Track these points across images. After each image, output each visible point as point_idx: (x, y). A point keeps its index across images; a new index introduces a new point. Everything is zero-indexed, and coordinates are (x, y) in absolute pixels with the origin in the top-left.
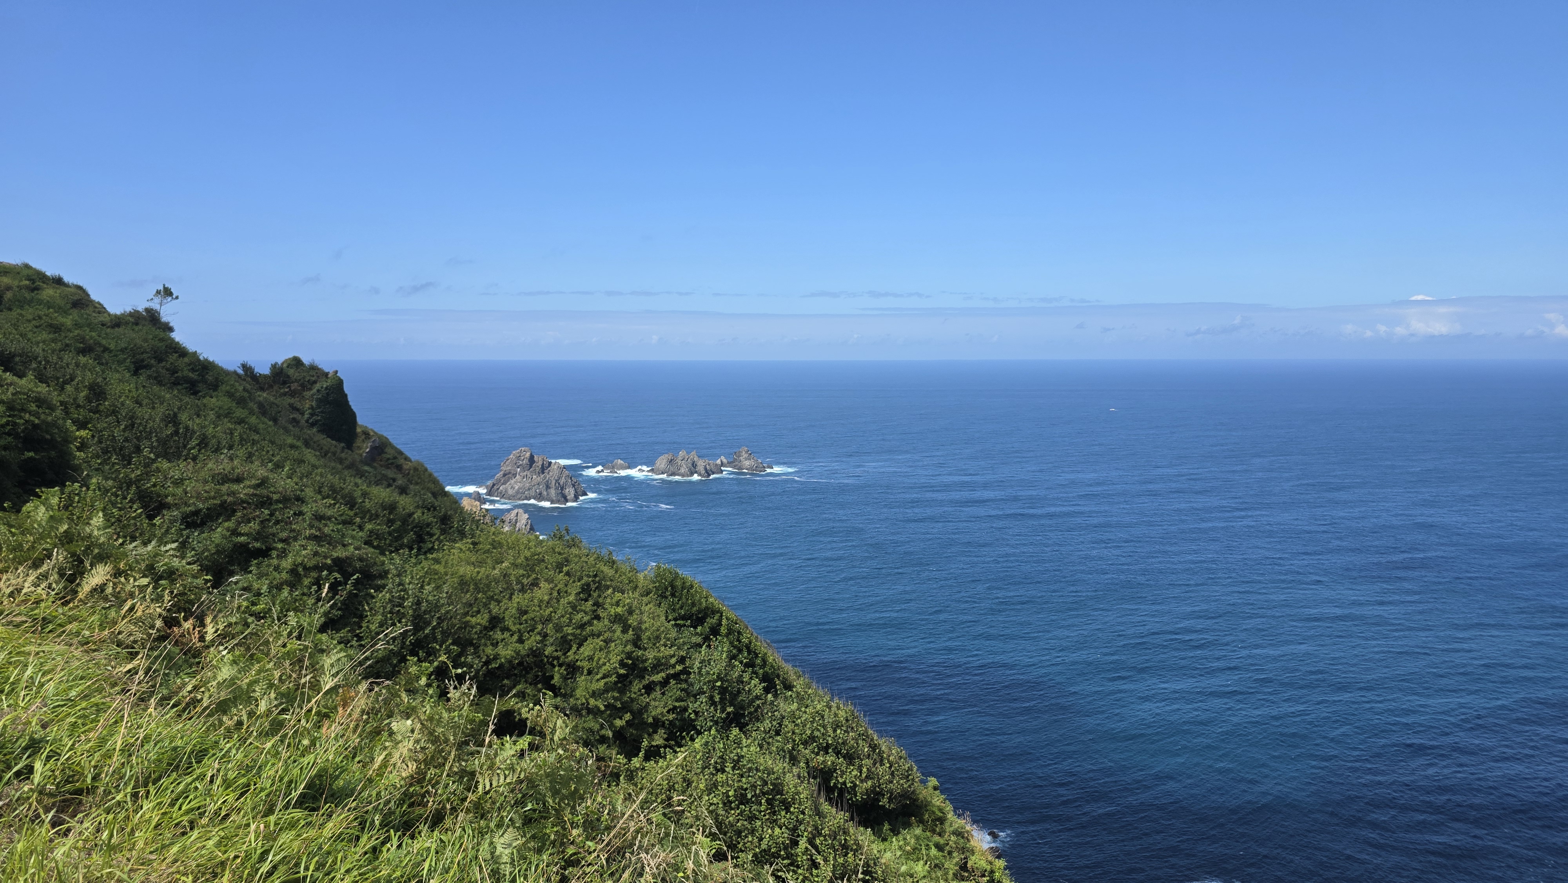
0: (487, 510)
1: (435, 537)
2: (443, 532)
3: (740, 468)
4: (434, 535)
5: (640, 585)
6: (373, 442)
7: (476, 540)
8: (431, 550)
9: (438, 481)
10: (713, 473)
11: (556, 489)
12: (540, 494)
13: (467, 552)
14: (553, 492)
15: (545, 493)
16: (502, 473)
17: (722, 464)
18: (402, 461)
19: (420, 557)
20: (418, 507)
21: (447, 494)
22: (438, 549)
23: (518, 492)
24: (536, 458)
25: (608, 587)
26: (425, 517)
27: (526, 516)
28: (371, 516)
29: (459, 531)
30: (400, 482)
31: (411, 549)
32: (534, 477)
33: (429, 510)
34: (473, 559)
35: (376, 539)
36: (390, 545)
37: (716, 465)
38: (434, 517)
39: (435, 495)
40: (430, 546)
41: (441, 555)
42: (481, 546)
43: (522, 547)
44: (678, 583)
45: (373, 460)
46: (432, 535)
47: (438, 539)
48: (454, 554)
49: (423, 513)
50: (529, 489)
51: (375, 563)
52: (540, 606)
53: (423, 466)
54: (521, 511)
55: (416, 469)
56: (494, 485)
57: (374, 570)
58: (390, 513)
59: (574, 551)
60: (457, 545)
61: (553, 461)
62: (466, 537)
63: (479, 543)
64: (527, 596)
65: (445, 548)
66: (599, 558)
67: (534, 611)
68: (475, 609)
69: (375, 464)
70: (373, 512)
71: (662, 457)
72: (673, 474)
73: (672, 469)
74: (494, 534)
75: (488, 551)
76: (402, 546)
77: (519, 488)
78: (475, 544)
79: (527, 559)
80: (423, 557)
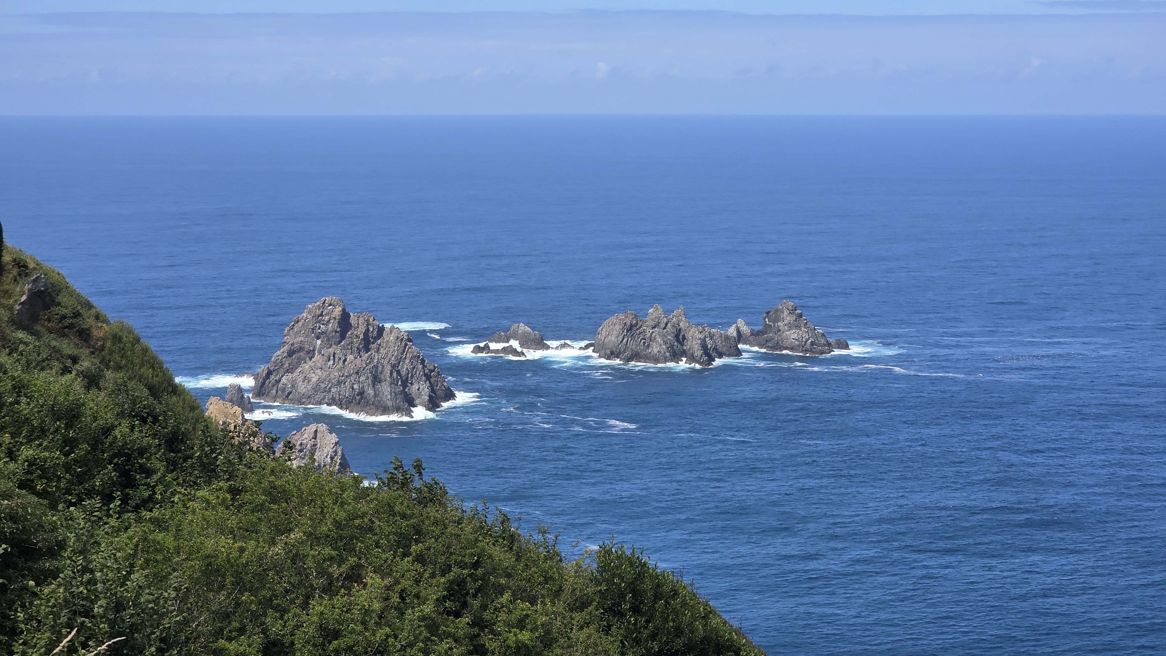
0: (258, 423)
1: (155, 477)
2: (172, 466)
3: (779, 346)
4: (155, 472)
5: (567, 587)
6: (35, 281)
7: (237, 484)
8: (148, 503)
9: (161, 364)
10: (720, 356)
11: (394, 383)
12: (361, 393)
13: (220, 509)
14: (386, 389)
15: (371, 392)
16: (286, 348)
17: (740, 337)
18: (91, 321)
19: (126, 516)
20: (121, 415)
21: (176, 390)
22: (163, 501)
23: (316, 389)
24: (353, 320)
25: (500, 590)
26: (136, 434)
27: (333, 438)
28: (31, 432)
29: (203, 465)
30: (85, 364)
31: (108, 499)
32: (350, 357)
33: (144, 420)
34: (233, 522)
35: (40, 477)
36: (68, 492)
37: (727, 338)
38: (154, 436)
39: (154, 391)
40: (146, 494)
41: (168, 514)
42: (247, 497)
43: (329, 501)
44: (647, 585)
45: (34, 318)
46: (149, 473)
47: (160, 481)
48: (194, 512)
49: (132, 428)
50: (339, 383)
51: (41, 526)
52: (364, 623)
53: (130, 332)
54: (323, 427)
55: (117, 338)
56: (269, 373)
57: (39, 540)
58: (68, 427)
59: (432, 511)
60: (200, 493)
61: (387, 326)
62: (217, 477)
63: (244, 490)
64: (339, 601)
65: (176, 499)
66: (483, 530)
67: (353, 631)
68: (235, 624)
69: (38, 328)
70: (35, 423)
71: (613, 319)
72: (636, 356)
73: (632, 345)
74: (272, 472)
75: (260, 508)
76: (90, 493)
77: (320, 381)
78: (234, 492)
79: (337, 524)
80: (132, 515)
